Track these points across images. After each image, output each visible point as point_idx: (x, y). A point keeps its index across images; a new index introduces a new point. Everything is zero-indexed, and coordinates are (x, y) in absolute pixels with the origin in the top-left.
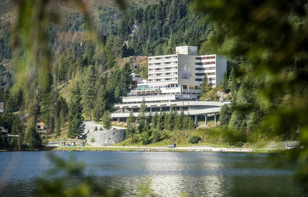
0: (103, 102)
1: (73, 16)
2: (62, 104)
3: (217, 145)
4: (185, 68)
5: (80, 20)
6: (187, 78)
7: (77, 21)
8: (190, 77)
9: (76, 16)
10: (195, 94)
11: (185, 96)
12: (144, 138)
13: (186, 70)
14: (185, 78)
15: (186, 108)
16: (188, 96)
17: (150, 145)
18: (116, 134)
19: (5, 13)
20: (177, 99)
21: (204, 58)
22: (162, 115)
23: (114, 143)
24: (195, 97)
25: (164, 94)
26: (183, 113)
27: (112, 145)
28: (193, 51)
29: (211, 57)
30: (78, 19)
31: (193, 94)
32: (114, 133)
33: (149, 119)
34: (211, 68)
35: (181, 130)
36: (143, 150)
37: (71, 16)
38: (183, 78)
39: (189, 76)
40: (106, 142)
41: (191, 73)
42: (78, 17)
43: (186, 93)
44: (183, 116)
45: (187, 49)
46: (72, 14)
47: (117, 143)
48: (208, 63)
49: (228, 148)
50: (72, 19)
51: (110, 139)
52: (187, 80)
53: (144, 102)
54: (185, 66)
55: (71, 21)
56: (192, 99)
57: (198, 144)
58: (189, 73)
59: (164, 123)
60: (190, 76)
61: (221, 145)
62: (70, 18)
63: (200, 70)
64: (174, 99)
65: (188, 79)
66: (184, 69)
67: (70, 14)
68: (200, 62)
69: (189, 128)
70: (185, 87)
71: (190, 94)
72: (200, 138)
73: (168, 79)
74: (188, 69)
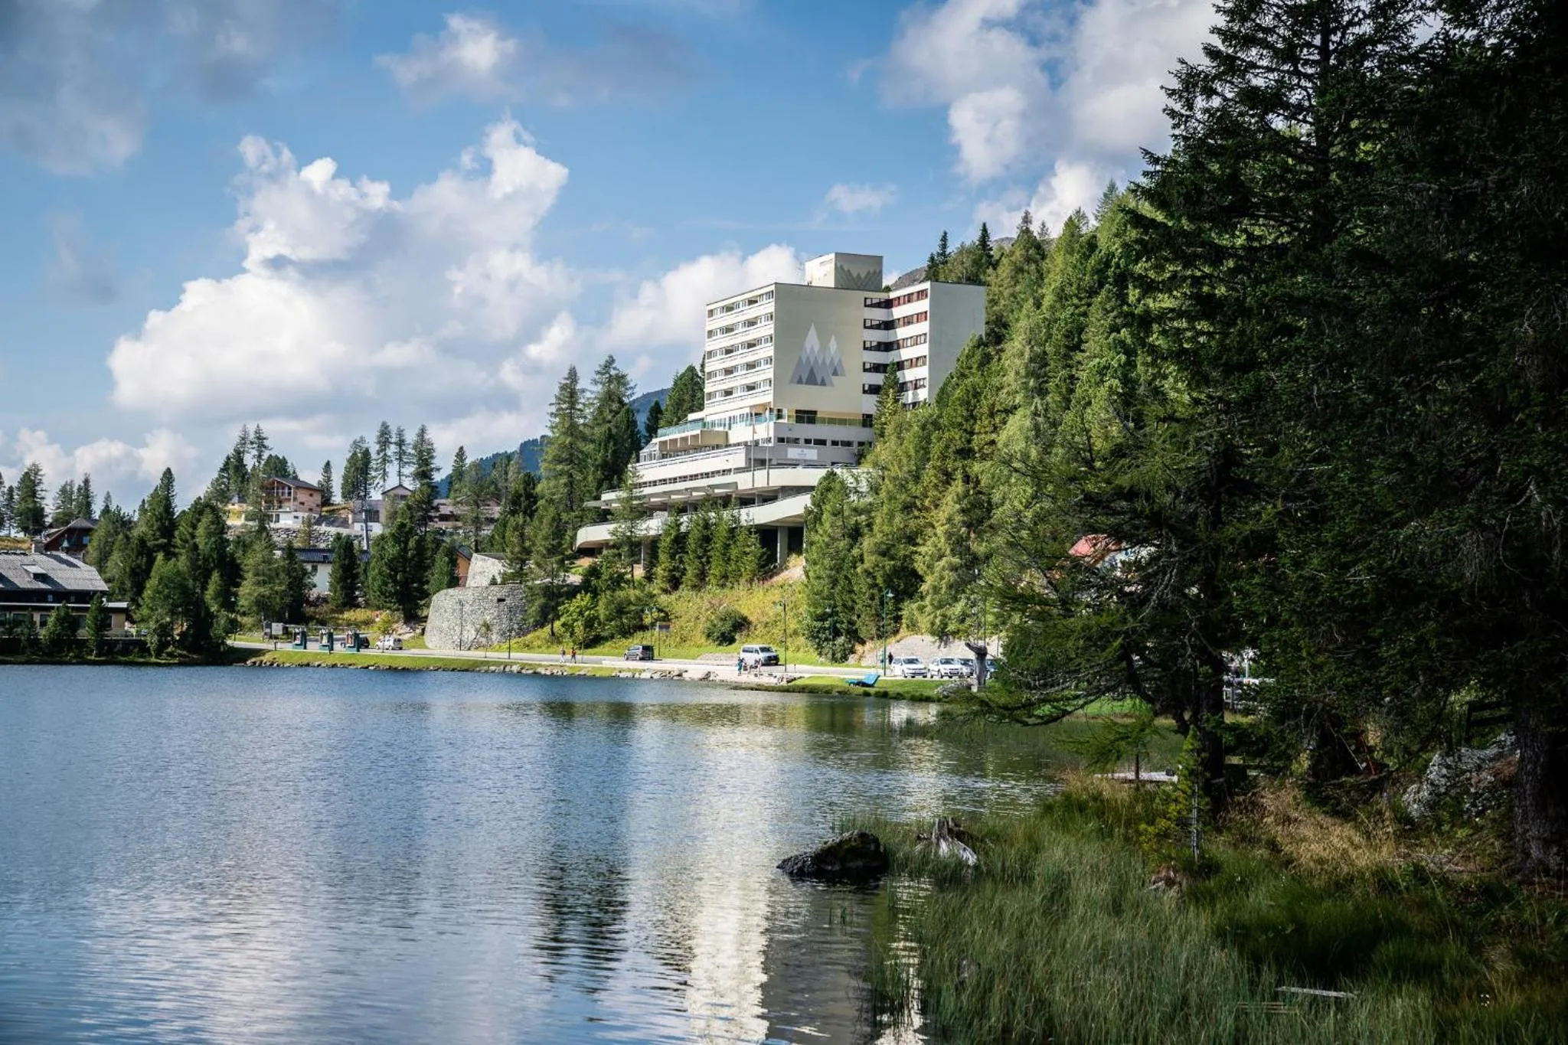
4: (812, 341)
6: (819, 381)
8: (834, 378)
10: (848, 444)
11: (793, 453)
13: (817, 347)
14: (812, 380)
18: (508, 601)
20: (754, 464)
21: (899, 301)
22: (682, 528)
24: (845, 455)
25: (729, 446)
26: (735, 520)
28: (863, 276)
29: (918, 293)
31: (834, 443)
32: (500, 600)
34: (915, 341)
35: (723, 586)
38: (800, 382)
39: (830, 371)
40: (470, 634)
41: (840, 361)
43: (802, 441)
44: (734, 531)
48: (908, 321)
51: (485, 621)
52: (820, 388)
54: (812, 332)
56: (829, 464)
58: (832, 360)
59: (681, 563)
60: (835, 373)
63: (885, 350)
64: (742, 464)
65: (823, 383)
66: (808, 346)
68: (885, 319)
69: (743, 581)
70: (806, 417)
71: (822, 442)
72: (745, 619)
73: (750, 388)
74: (824, 346)
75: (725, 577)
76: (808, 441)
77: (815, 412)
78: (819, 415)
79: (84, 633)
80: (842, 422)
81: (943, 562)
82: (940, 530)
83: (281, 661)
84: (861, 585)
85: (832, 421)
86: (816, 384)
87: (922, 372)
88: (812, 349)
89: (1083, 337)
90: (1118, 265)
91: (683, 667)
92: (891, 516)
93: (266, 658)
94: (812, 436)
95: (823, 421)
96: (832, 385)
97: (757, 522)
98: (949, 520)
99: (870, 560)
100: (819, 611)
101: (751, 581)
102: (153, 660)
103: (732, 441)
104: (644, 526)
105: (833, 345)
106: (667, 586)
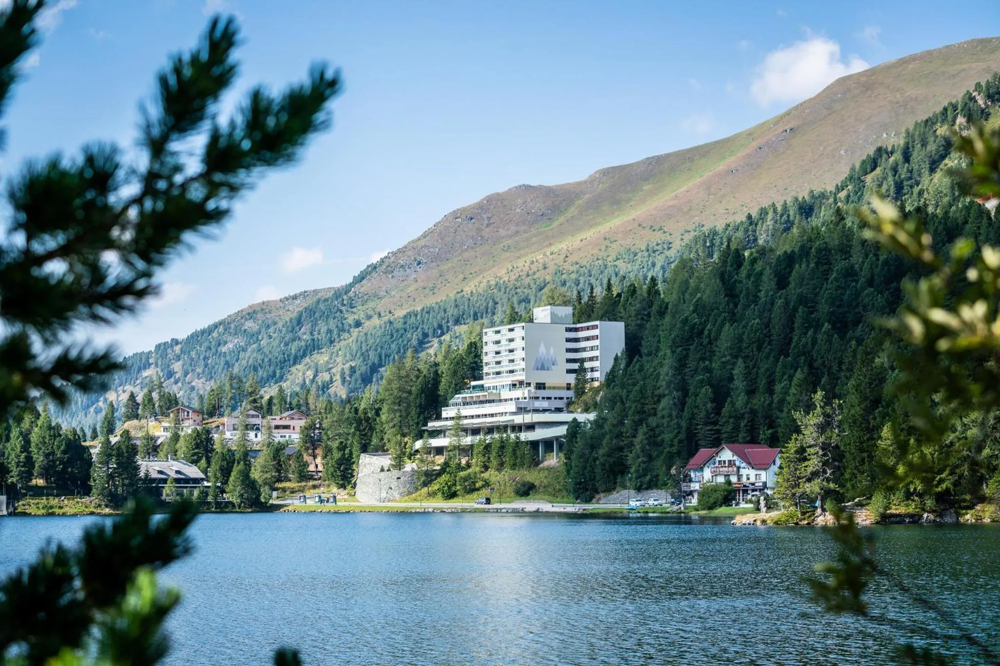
0: (418, 417)
1: (659, 247)
2: (363, 422)
3: (558, 499)
4: (542, 350)
5: (673, 255)
6: (546, 368)
7: (667, 257)
8: (552, 366)
9: (666, 247)
10: (561, 398)
11: (537, 404)
12: (444, 487)
13: (544, 352)
14: (543, 368)
15: (531, 427)
16: (545, 404)
17: (455, 500)
18: (402, 478)
19: (547, 246)
20: (521, 410)
21: (582, 329)
22: (487, 442)
23: (397, 496)
24: (560, 404)
25: (506, 400)
26: (518, 438)
27: (394, 500)
28: (563, 316)
29: (592, 326)
30: (668, 253)
31: (555, 398)
32: (398, 478)
33: (467, 450)
34: (592, 348)
35: (514, 469)
36: (423, 510)
37: (656, 248)
38: (537, 369)
39: (551, 363)
40: (384, 495)
41: (555, 358)
42: (669, 248)
43: (540, 398)
44: (518, 443)
45: (549, 312)
46: (658, 245)
47: (404, 496)
48: (588, 339)
49: (554, 504)
50: (657, 253)
51: (391, 488)
52: (547, 371)
53: (459, 418)
54: (542, 345)
55: (655, 257)
56: (553, 409)
57: (529, 497)
58: (552, 358)
59: (489, 458)
60: (553, 364)
61: (565, 500)
62: (654, 252)
63: (577, 352)
64: (514, 410)
65: (548, 369)
66: (540, 352)
67: (655, 244)
68: (575, 337)
69: (525, 467)
70: (540, 386)
71: (549, 398)
72: (533, 484)
73: (512, 372)
74: (548, 351)
75: (515, 465)
76: (543, 398)
77: (544, 384)
78: (546, 385)
79: (210, 499)
80: (559, 388)
81: (640, 460)
82: (638, 447)
83: (299, 510)
84: (598, 470)
85: (554, 388)
86: (544, 370)
87: (596, 364)
88: (542, 353)
89: (687, 362)
90: (698, 328)
91: (524, 506)
92: (611, 439)
93: (290, 508)
94: (545, 396)
95: (550, 388)
96: (552, 370)
97: (530, 439)
98: (641, 442)
99: (602, 460)
100: (578, 480)
101: (530, 467)
102: (237, 510)
103: (502, 398)
104: (464, 440)
105: (552, 350)
106: (483, 470)
